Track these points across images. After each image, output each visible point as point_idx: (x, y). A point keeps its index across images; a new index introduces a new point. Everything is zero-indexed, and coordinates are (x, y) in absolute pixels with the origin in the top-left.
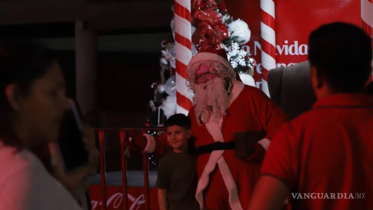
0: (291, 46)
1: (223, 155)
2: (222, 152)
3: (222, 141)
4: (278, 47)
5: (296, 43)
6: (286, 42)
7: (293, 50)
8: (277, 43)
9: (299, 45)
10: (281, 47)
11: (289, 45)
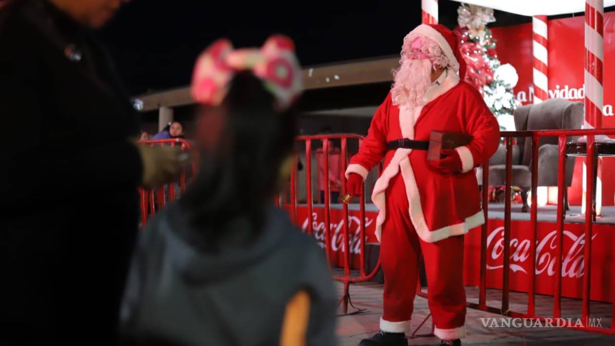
0: (562, 91)
1: (410, 155)
2: (409, 151)
3: (411, 138)
4: (551, 92)
5: (567, 87)
6: (558, 87)
7: (564, 95)
8: (549, 88)
9: (569, 89)
10: (553, 92)
11: (560, 89)
